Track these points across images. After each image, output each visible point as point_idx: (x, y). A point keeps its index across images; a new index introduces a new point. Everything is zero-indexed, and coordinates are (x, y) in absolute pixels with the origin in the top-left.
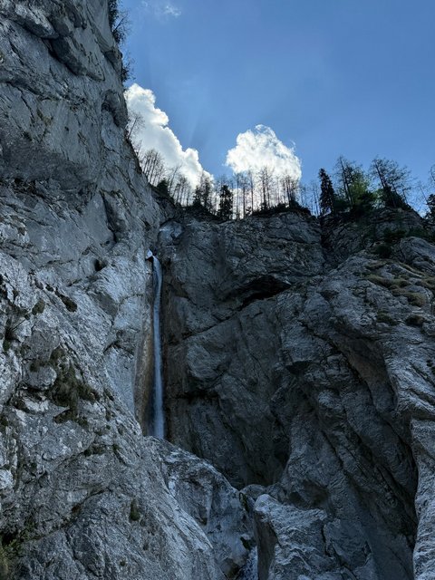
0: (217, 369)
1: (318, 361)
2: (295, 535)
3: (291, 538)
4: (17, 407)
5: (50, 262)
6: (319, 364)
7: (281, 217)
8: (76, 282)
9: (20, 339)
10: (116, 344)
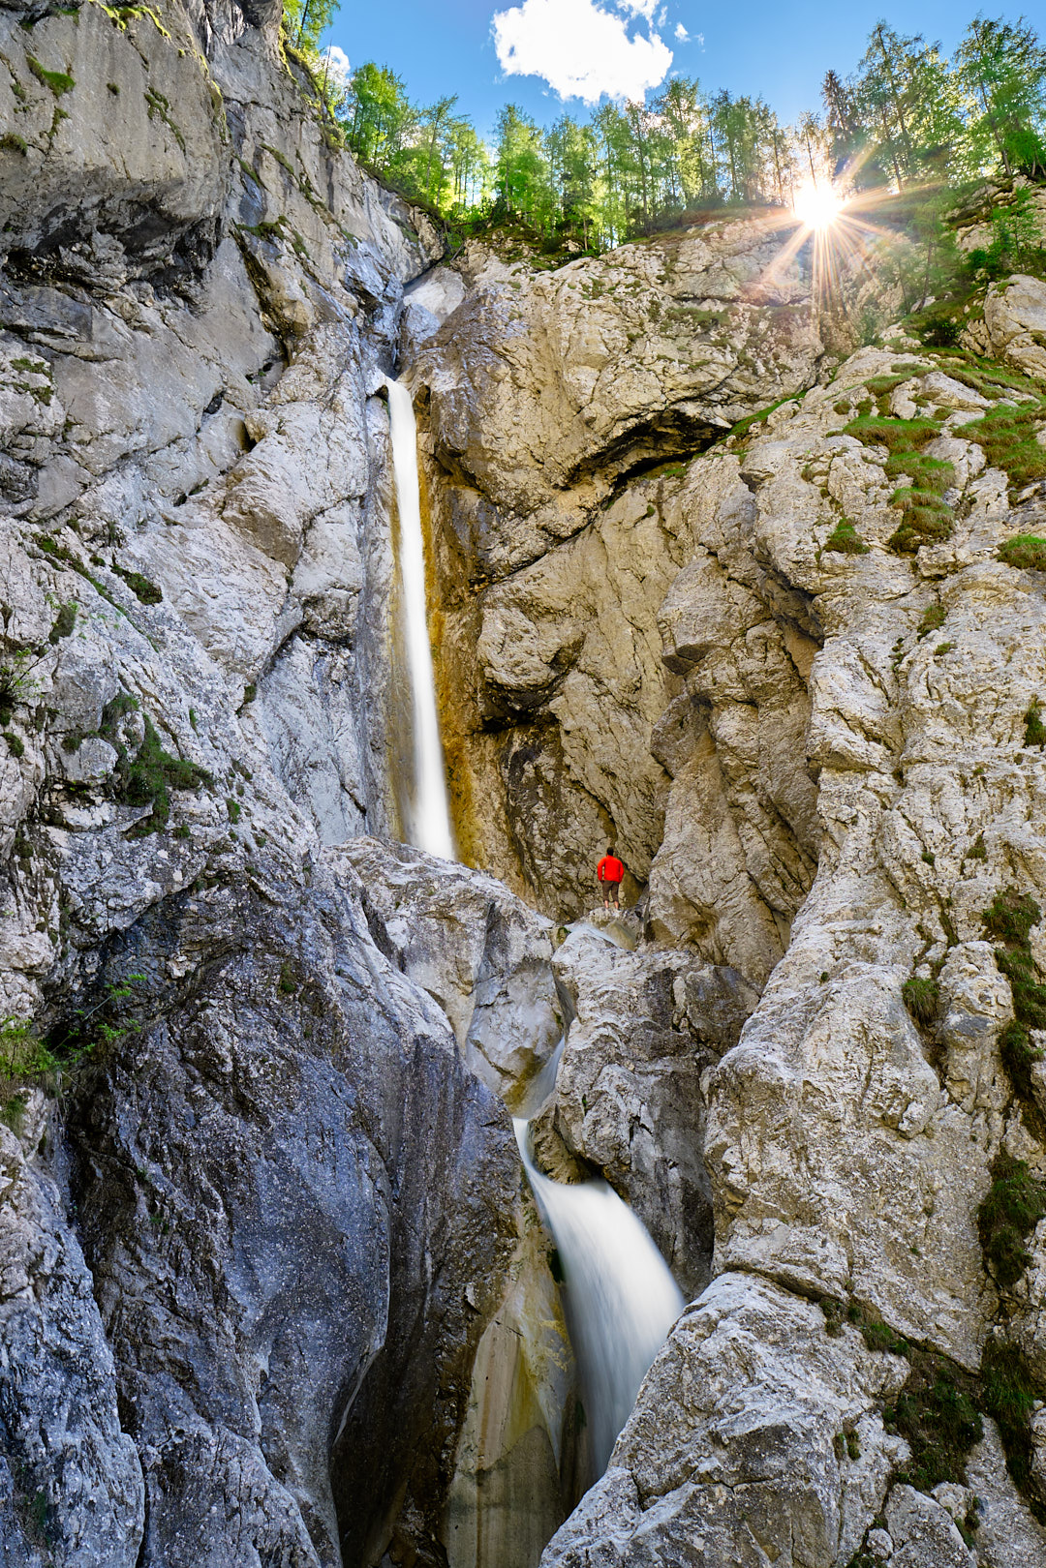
0: (555, 663)
1: (726, 642)
2: (610, 1001)
3: (602, 1006)
4: (50, 823)
5: (125, 456)
6: (727, 648)
7: (707, 239)
8: (197, 489)
9: (31, 702)
10: (305, 630)
